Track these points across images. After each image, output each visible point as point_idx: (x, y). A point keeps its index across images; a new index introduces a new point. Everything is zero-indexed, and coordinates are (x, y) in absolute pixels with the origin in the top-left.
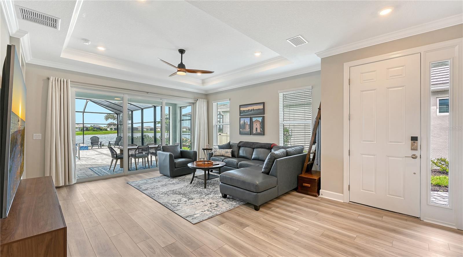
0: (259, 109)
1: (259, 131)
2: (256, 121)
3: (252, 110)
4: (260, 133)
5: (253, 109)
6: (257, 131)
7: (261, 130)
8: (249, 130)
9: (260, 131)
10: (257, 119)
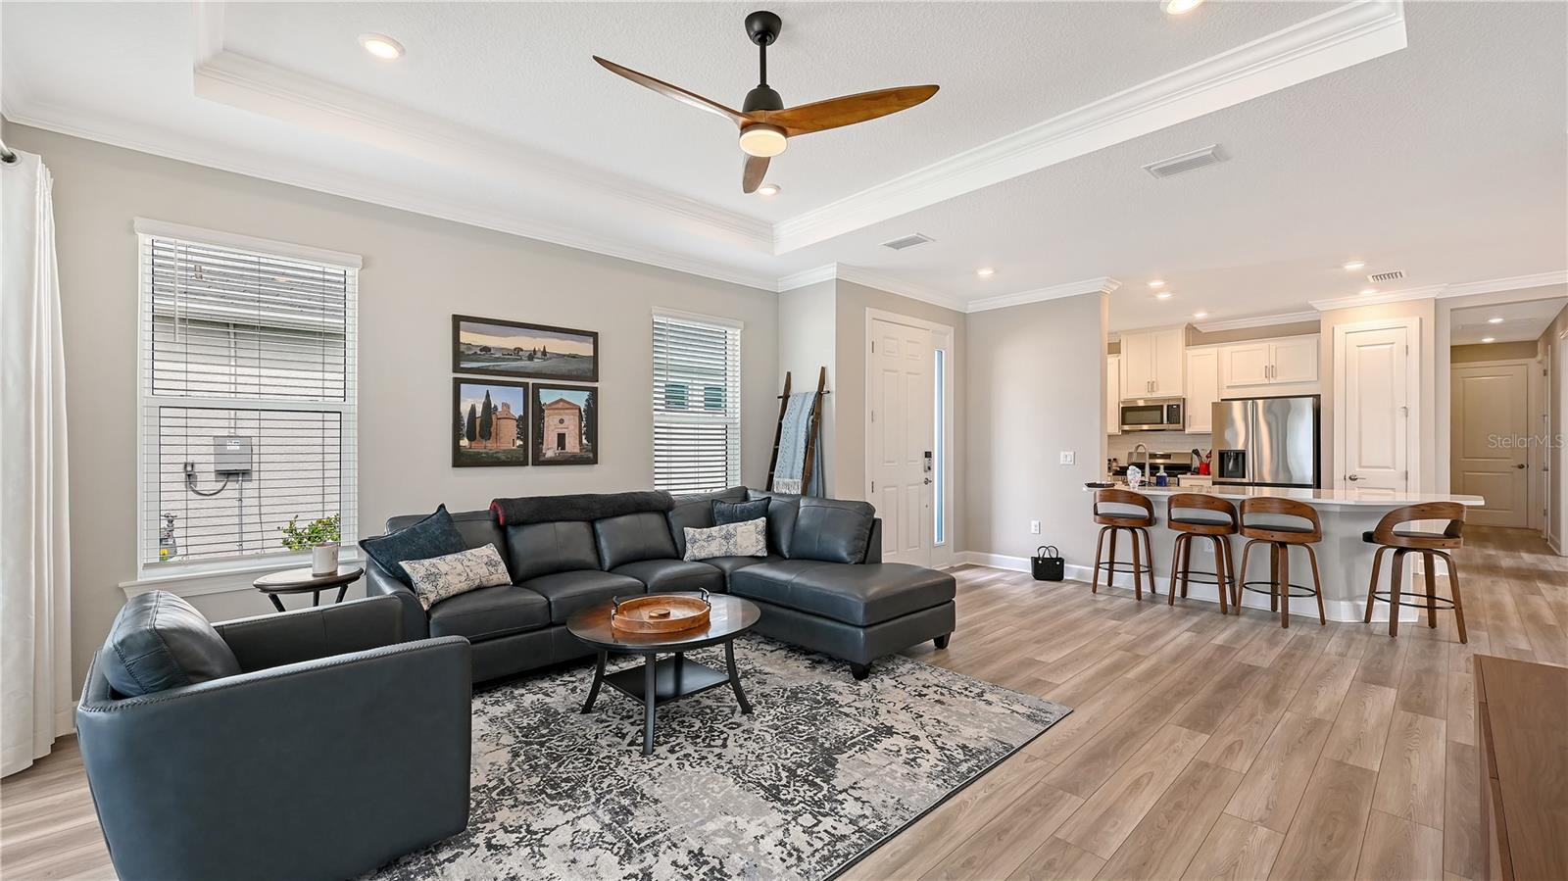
0: (574, 356)
1: (572, 446)
2: (560, 405)
3: (539, 355)
4: (582, 457)
5: (544, 353)
6: (563, 448)
7: (585, 441)
8: (519, 442)
9: (581, 450)
10: (566, 395)
